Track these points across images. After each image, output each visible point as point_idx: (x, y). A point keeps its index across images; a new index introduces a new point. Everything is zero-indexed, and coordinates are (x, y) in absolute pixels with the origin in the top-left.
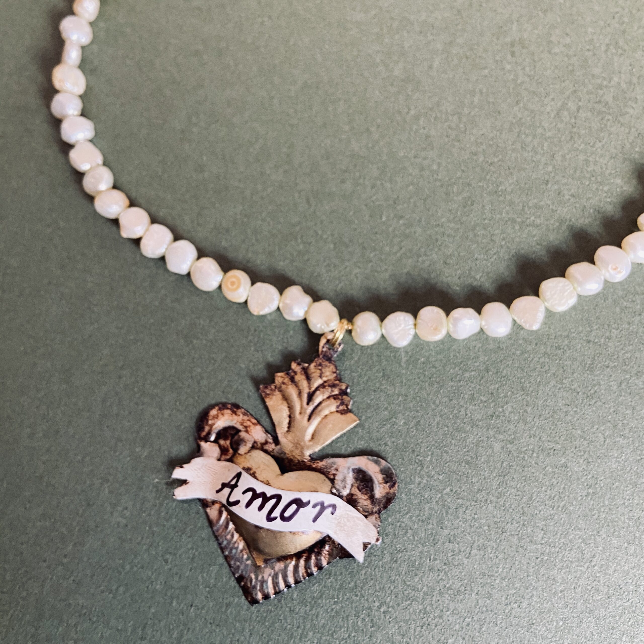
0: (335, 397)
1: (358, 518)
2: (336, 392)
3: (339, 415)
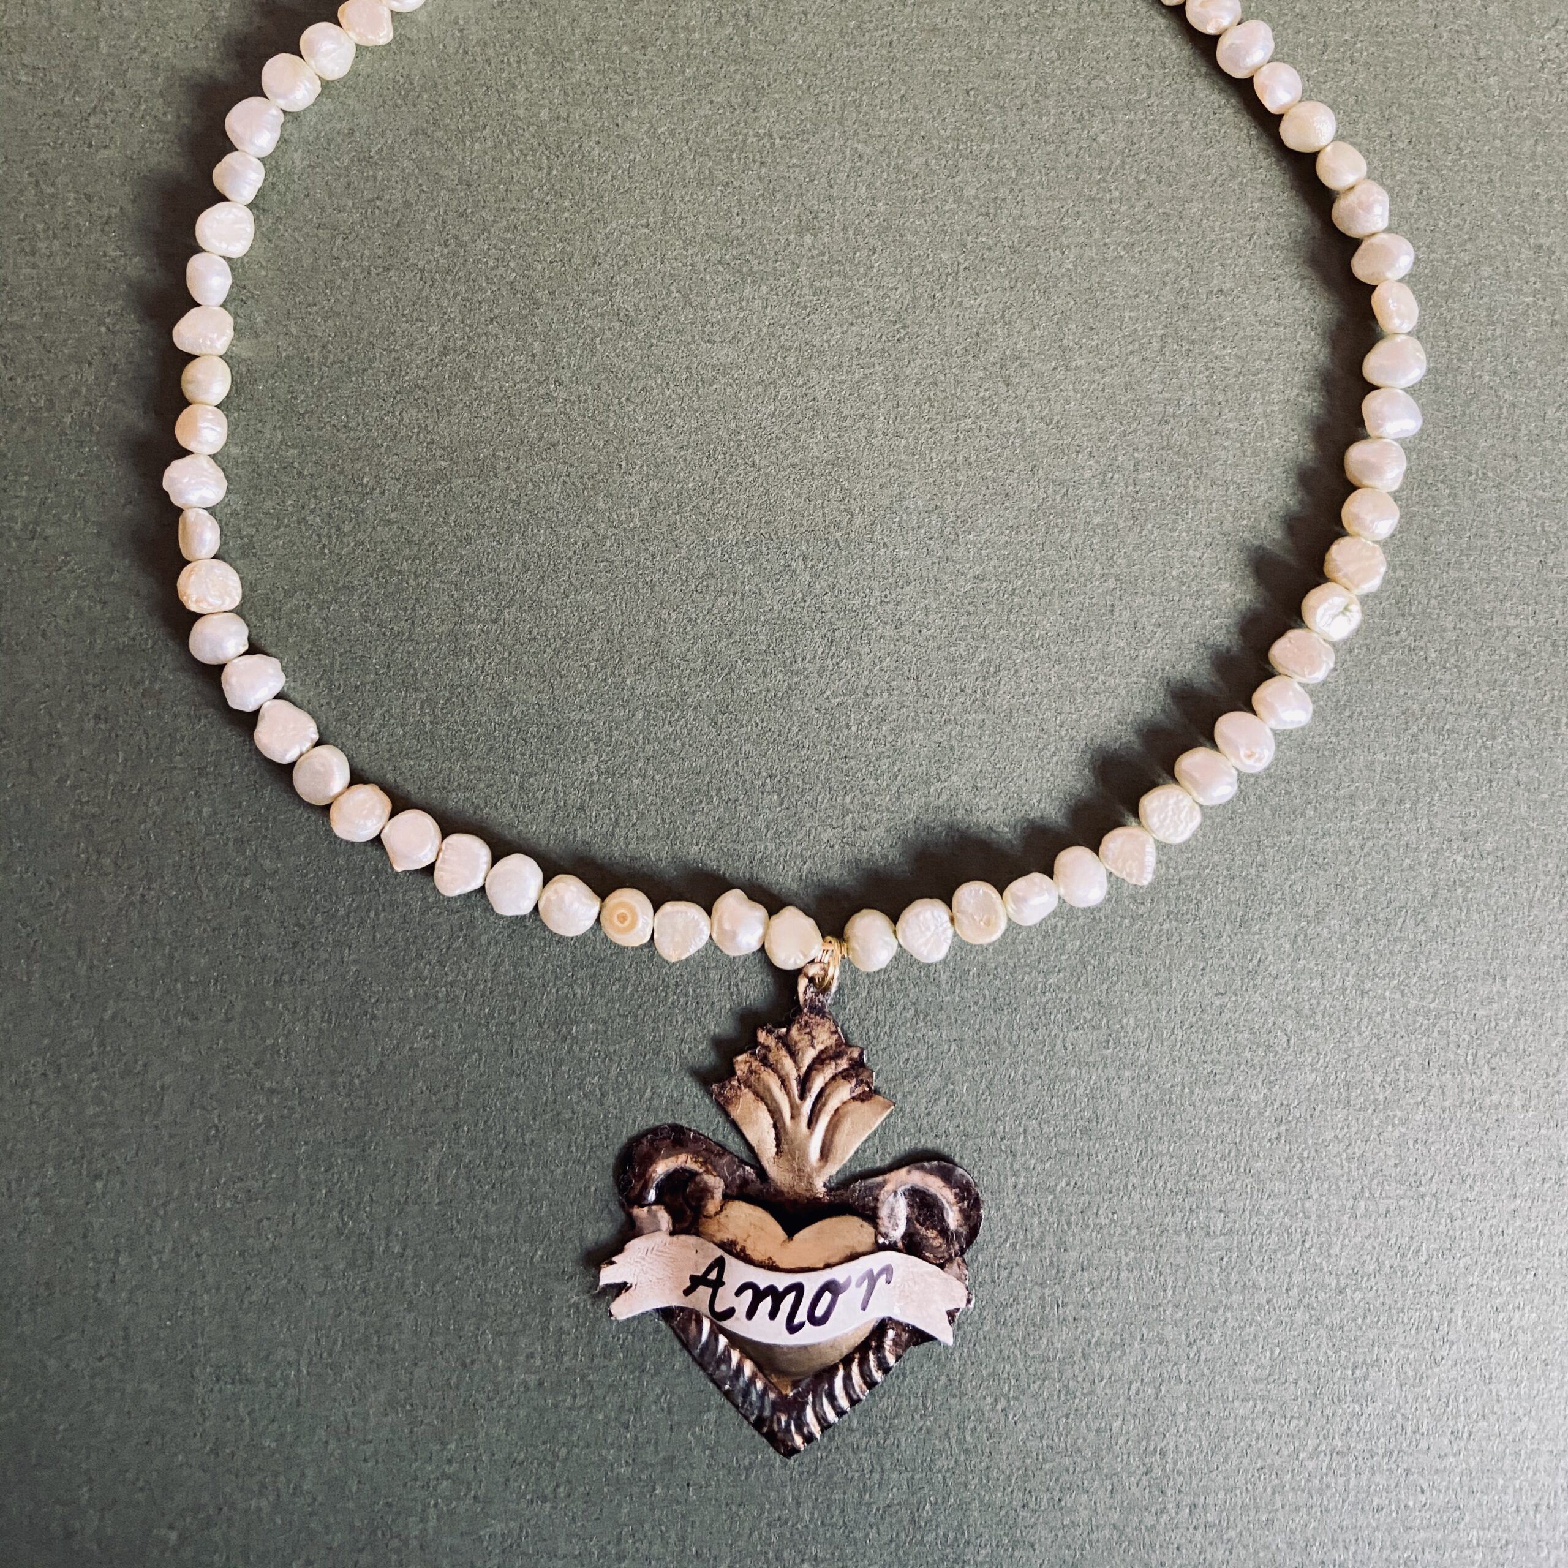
0: (845, 1075)
1: (930, 1274)
2: (844, 1064)
3: (858, 1104)
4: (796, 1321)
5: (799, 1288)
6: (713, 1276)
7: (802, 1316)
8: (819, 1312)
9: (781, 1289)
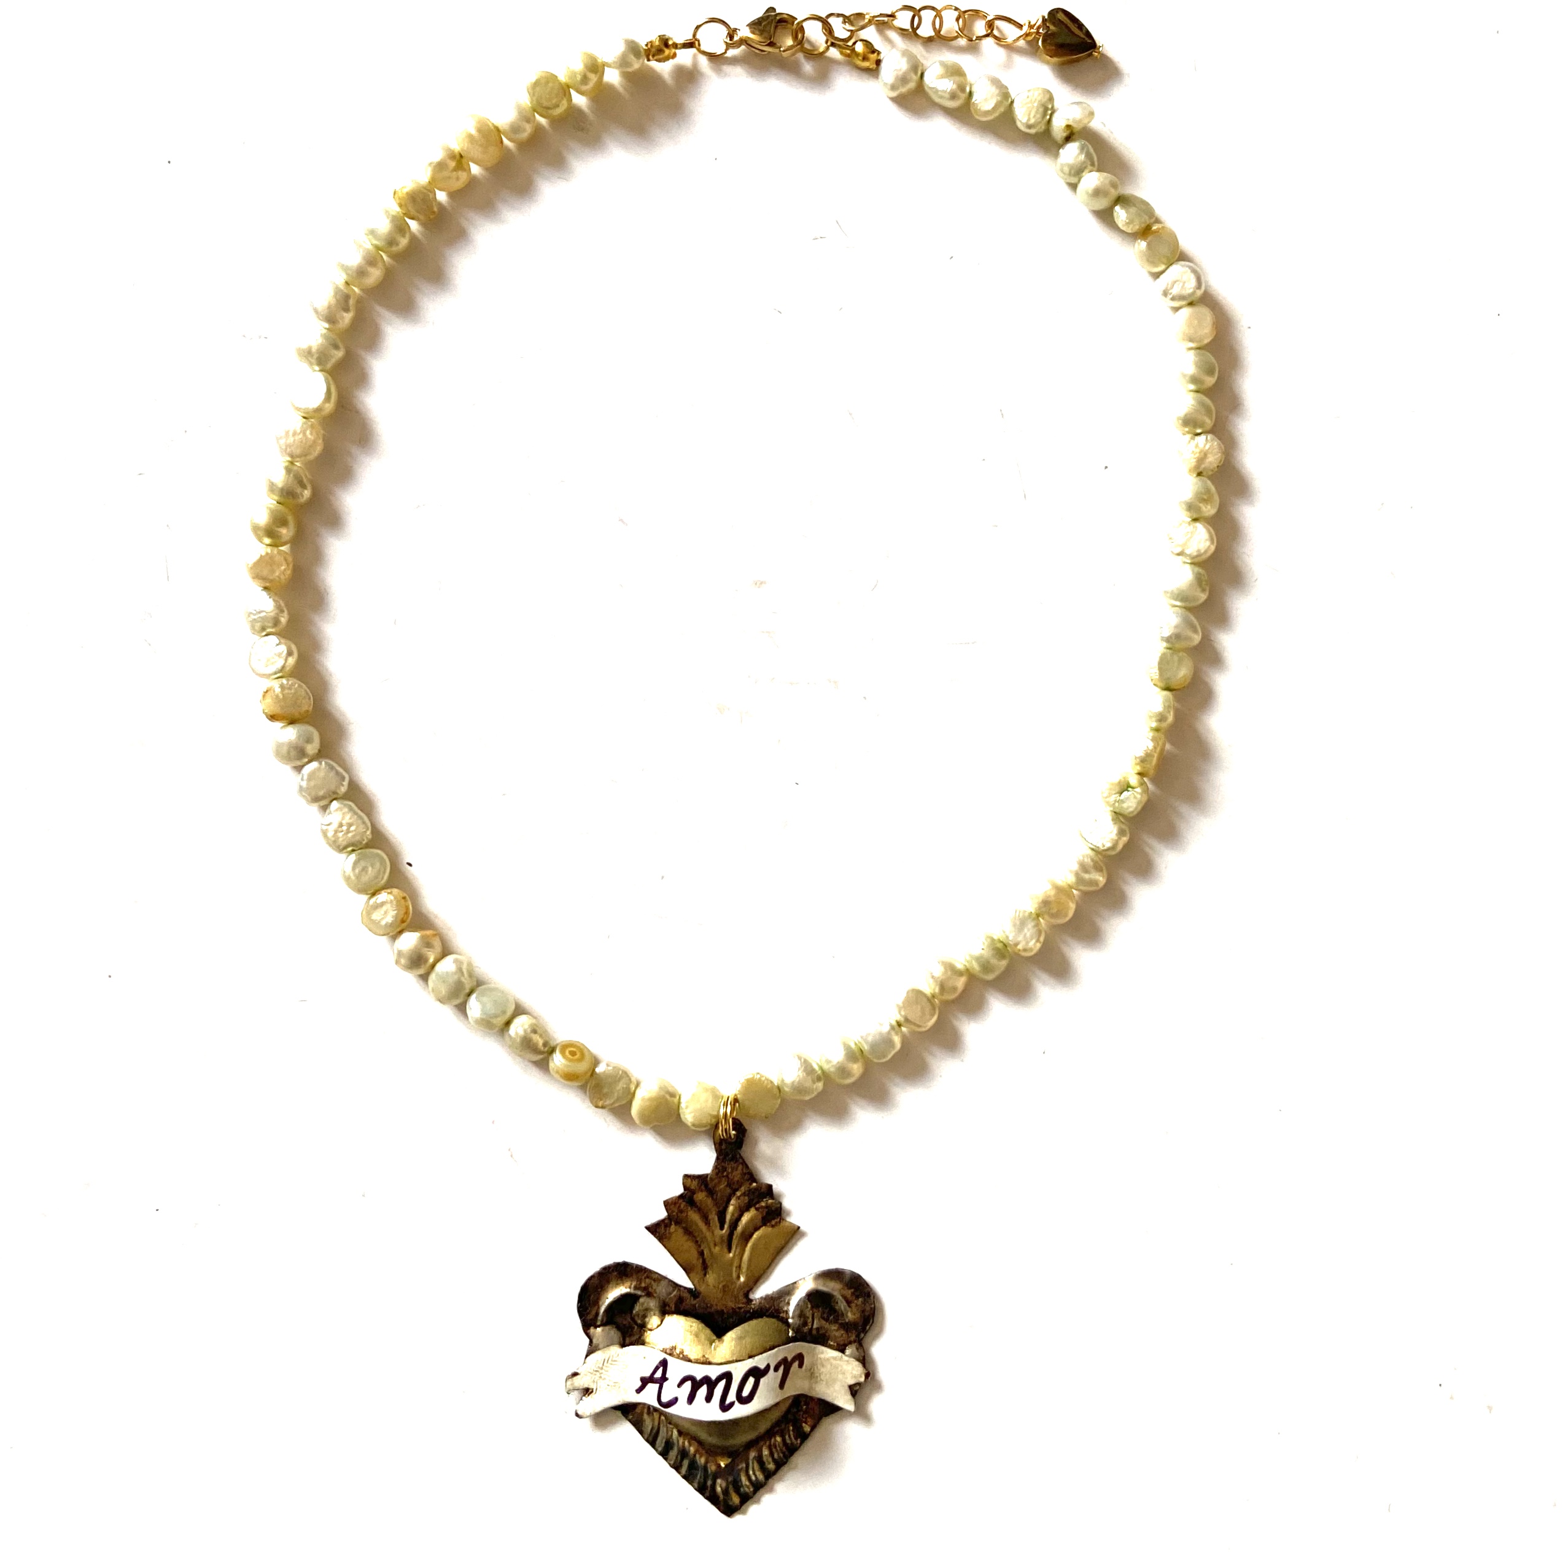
3: (770, 1229)
4: (728, 1402)
5: (728, 1376)
6: (659, 1374)
7: (732, 1397)
8: (746, 1393)
9: (713, 1378)
